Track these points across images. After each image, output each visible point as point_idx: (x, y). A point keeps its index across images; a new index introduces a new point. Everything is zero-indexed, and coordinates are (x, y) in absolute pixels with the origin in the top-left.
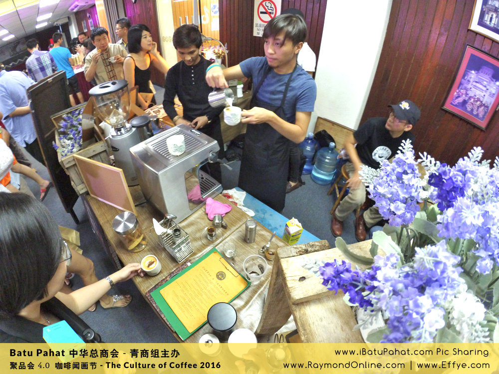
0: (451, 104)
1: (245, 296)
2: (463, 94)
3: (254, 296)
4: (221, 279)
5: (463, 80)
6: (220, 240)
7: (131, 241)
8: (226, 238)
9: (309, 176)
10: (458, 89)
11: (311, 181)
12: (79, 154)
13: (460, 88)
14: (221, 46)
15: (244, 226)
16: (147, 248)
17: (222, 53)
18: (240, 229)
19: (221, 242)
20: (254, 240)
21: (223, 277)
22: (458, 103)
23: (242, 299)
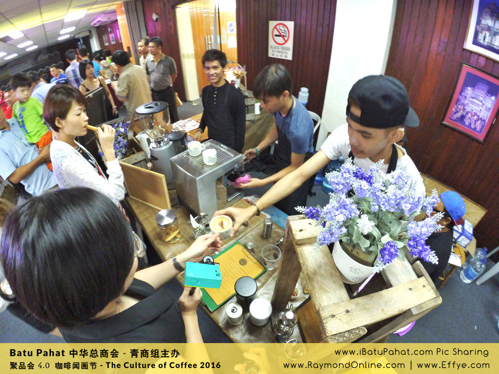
0: (451, 119)
1: (262, 279)
2: (460, 109)
3: (269, 279)
4: (243, 265)
5: (460, 97)
6: (242, 235)
7: (168, 234)
8: (247, 234)
9: (320, 187)
10: (456, 104)
11: (322, 191)
12: (123, 161)
13: (458, 103)
14: (239, 68)
15: (262, 225)
16: (182, 240)
17: (241, 74)
18: (259, 227)
19: (243, 237)
20: (270, 236)
21: (244, 263)
22: (457, 118)
23: (260, 281)
